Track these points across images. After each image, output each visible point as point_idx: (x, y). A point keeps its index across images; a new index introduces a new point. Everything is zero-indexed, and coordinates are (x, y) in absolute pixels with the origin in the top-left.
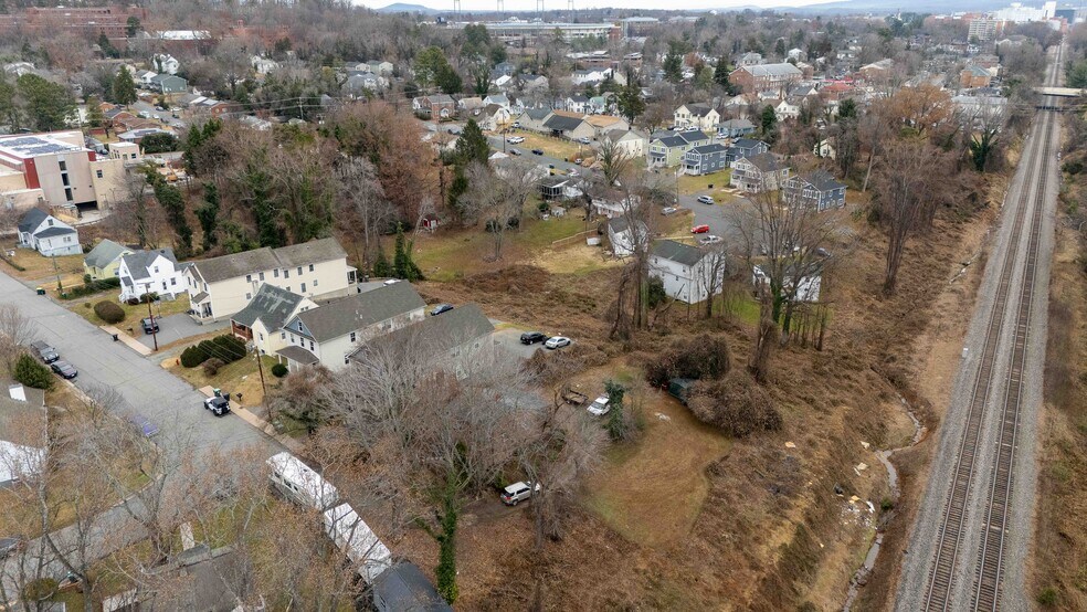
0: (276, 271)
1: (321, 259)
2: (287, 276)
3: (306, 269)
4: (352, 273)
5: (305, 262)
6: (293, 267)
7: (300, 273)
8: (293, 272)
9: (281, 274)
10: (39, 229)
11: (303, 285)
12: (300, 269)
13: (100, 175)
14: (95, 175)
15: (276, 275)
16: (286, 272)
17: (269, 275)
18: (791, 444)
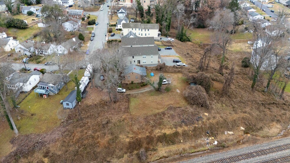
0: (139, 29)
1: (152, 28)
2: (142, 31)
3: (147, 30)
4: (159, 34)
5: (147, 28)
6: (144, 29)
7: (145, 31)
8: (144, 30)
9: (140, 30)
10: (119, 12)
11: (146, 34)
12: (145, 30)
13: (145, 2)
14: (144, 2)
15: (139, 30)
16: (142, 30)
17: (137, 29)
18: (206, 114)
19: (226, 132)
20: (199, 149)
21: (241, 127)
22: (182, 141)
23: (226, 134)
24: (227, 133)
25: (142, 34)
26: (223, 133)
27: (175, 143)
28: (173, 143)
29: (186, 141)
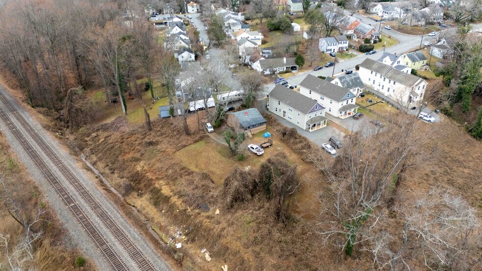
0: (381, 75)
1: (400, 82)
2: (384, 80)
3: (392, 82)
5: (393, 79)
6: (388, 78)
7: (389, 82)
8: (387, 80)
9: (383, 78)
10: (439, 43)
12: (390, 80)
15: (381, 77)
16: (385, 78)
17: (379, 75)
18: (218, 212)
19: (205, 250)
20: (160, 233)
21: (226, 266)
22: (163, 211)
23: (202, 252)
24: (205, 252)
25: (383, 86)
26: (201, 247)
27: (156, 207)
28: (156, 204)
29: (165, 215)
